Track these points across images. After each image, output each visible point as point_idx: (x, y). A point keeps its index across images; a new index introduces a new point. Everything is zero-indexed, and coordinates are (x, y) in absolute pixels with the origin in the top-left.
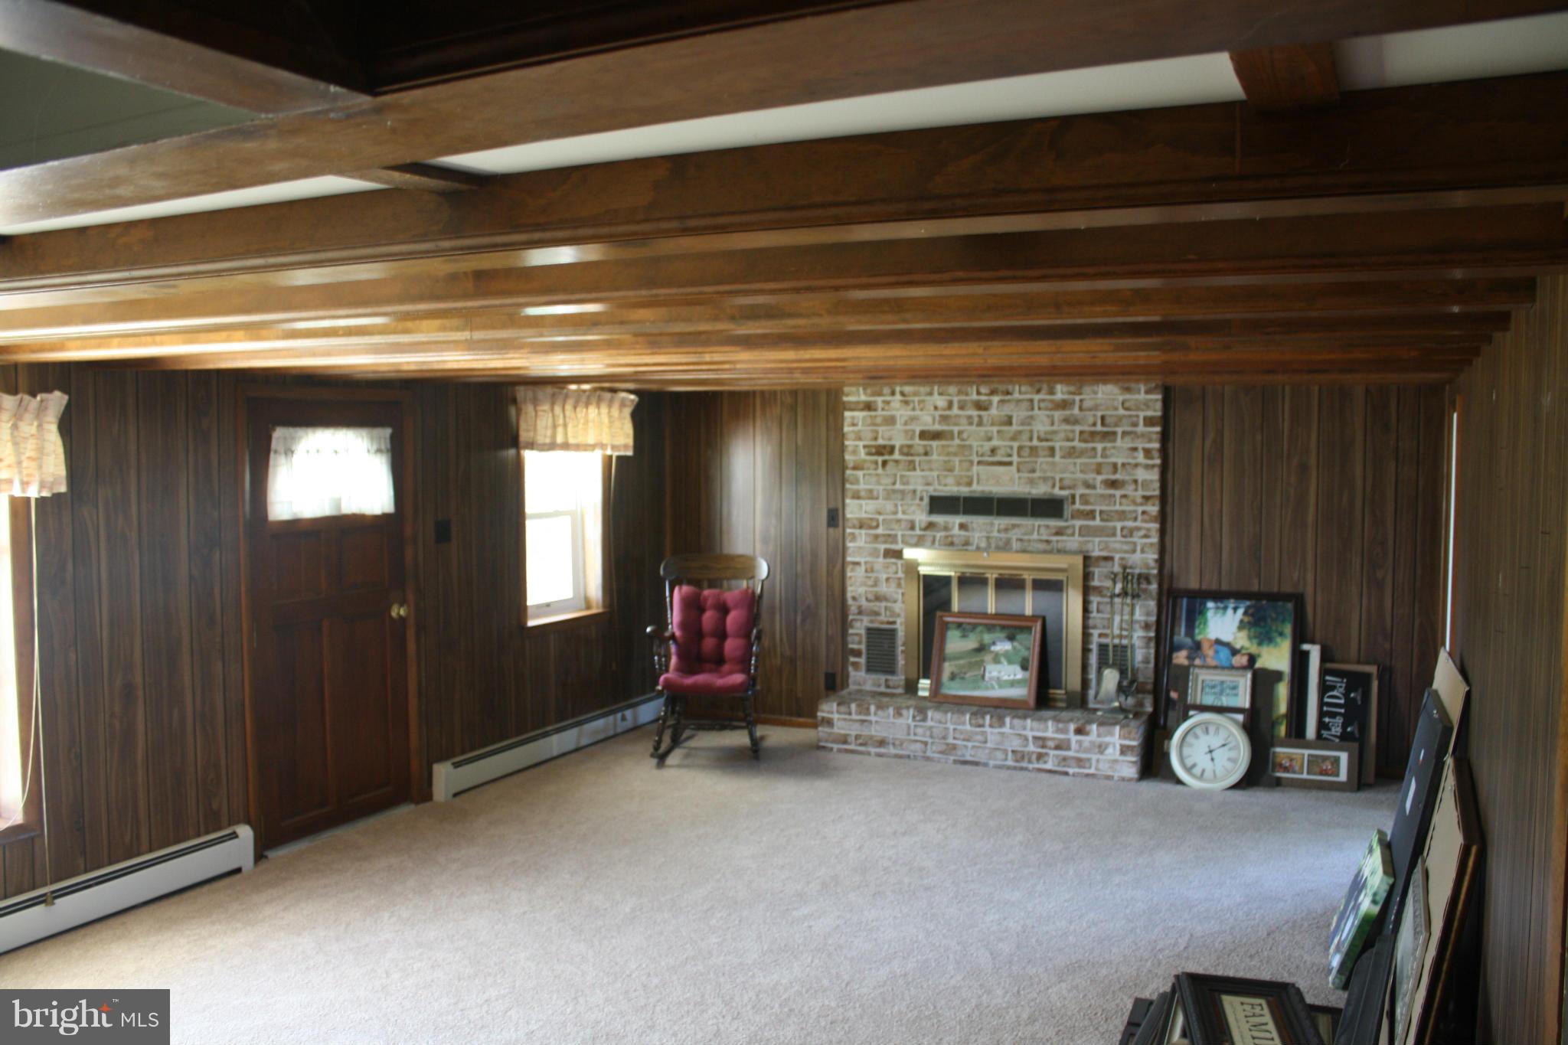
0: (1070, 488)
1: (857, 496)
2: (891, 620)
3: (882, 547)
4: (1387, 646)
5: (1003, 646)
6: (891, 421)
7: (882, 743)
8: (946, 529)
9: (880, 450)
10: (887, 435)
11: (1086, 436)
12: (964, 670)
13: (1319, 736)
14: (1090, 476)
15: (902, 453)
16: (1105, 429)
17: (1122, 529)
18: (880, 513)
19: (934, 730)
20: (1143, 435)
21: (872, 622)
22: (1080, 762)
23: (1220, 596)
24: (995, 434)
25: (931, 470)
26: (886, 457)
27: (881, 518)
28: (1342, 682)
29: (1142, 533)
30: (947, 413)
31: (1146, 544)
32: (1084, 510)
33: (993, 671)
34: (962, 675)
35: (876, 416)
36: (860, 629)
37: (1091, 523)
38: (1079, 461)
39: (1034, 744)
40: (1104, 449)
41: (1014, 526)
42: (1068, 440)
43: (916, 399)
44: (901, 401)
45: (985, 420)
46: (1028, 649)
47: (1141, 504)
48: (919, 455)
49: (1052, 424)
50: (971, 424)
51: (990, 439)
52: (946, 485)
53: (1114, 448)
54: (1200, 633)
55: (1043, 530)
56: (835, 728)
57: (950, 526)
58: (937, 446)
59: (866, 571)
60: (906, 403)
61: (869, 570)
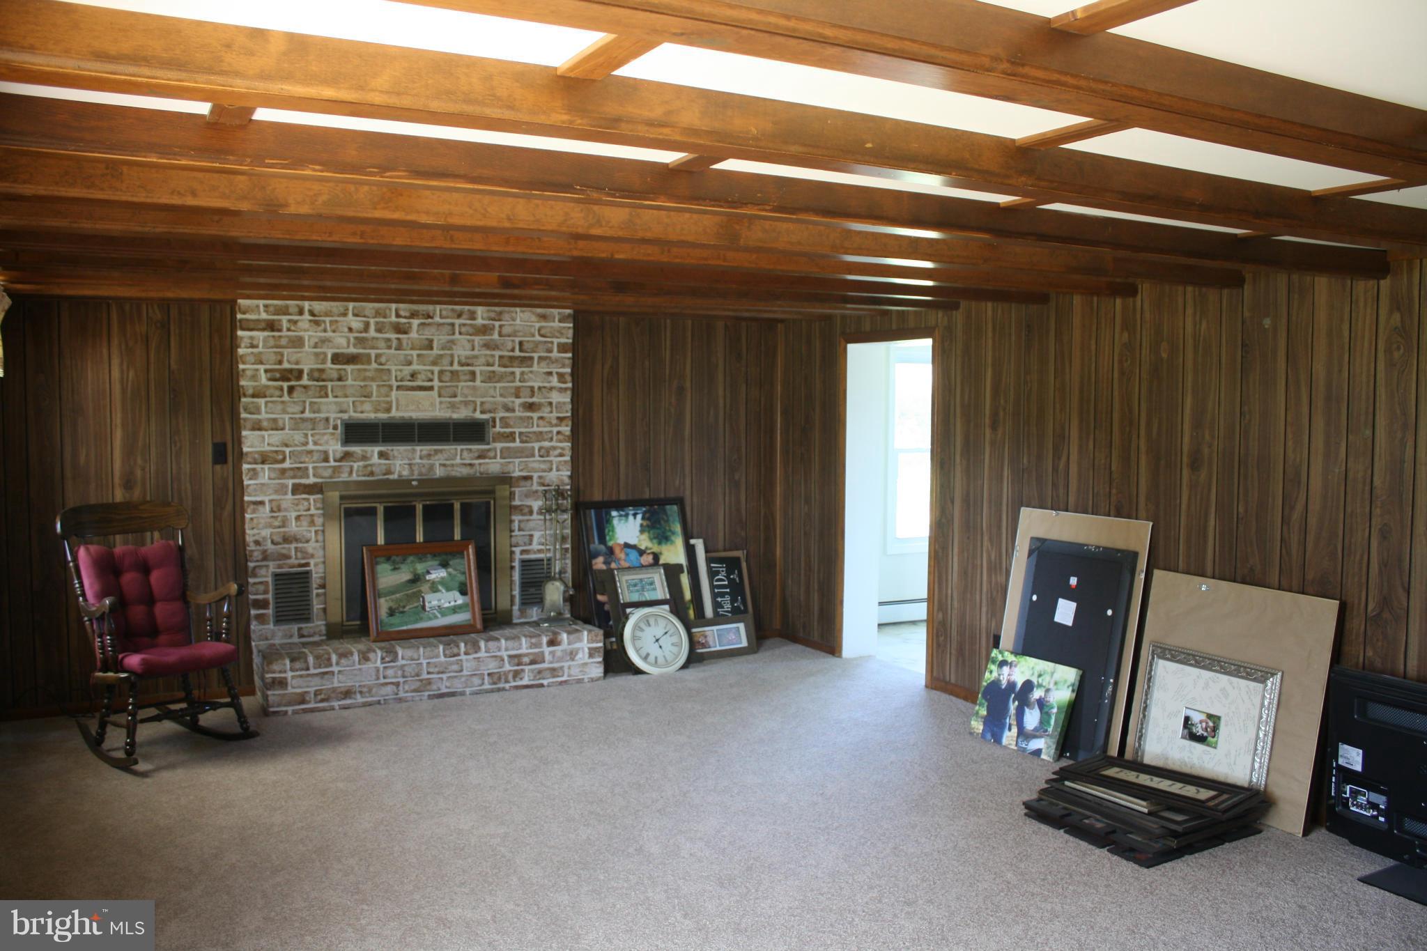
0: (490, 411)
1: (257, 427)
2: (303, 562)
3: (290, 482)
4: (743, 534)
5: (438, 574)
6: (298, 343)
7: (348, 693)
8: (364, 458)
9: (286, 375)
10: (293, 358)
11: (505, 361)
12: (402, 604)
13: (716, 613)
14: (509, 400)
15: (311, 378)
16: (523, 354)
17: (540, 449)
18: (287, 446)
19: (406, 669)
20: (557, 361)
21: (280, 567)
22: (554, 672)
23: (621, 505)
24: (415, 357)
25: (346, 396)
26: (293, 383)
27: (287, 450)
28: (723, 567)
29: (558, 451)
30: (364, 335)
31: (560, 462)
32: (505, 432)
33: (432, 600)
34: (401, 609)
35: (280, 337)
36: (266, 576)
37: (512, 445)
38: (498, 385)
39: (509, 663)
40: (522, 373)
41: (436, 451)
42: (488, 365)
43: (328, 319)
44: (310, 321)
45: (404, 343)
46: (464, 573)
47: (556, 425)
48: (331, 380)
49: (473, 349)
50: (389, 347)
51: (410, 363)
52: (362, 412)
53: (531, 372)
54: (611, 540)
55: (465, 454)
56: (289, 688)
57: (368, 455)
58: (352, 370)
59: (272, 511)
60: (317, 323)
61: (275, 509)
